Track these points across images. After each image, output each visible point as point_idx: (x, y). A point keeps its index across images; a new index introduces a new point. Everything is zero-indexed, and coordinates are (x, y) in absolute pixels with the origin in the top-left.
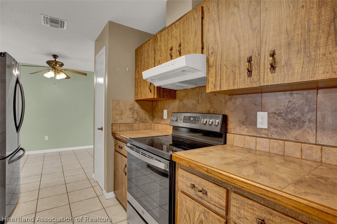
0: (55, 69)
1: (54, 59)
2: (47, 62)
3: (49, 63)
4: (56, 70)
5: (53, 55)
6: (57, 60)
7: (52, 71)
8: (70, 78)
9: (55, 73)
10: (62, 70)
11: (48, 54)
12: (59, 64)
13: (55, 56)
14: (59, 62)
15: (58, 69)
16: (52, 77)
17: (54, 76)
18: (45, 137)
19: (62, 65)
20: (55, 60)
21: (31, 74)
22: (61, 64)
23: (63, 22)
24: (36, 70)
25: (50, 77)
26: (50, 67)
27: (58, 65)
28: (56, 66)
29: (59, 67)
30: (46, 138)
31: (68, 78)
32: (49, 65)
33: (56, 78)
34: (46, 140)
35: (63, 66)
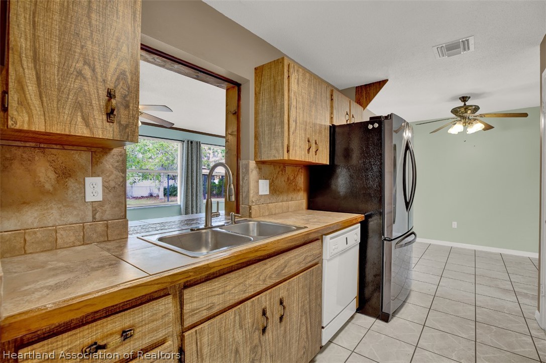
0: (464, 118)
1: (463, 103)
2: (452, 112)
3: (455, 111)
4: (466, 120)
5: (460, 98)
6: (468, 103)
7: (459, 123)
8: (493, 127)
9: (466, 124)
10: (477, 118)
11: (453, 99)
12: (470, 109)
13: (464, 99)
14: (471, 106)
15: (470, 118)
16: (460, 131)
17: (462, 130)
18: (453, 223)
19: (477, 108)
20: (465, 104)
21: (432, 132)
22: (475, 108)
23: (466, 42)
24: (437, 127)
25: (457, 133)
26: (456, 117)
27: (469, 112)
28: (466, 112)
29: (471, 115)
30: (455, 225)
31: (488, 127)
32: (455, 114)
33: (468, 133)
34: (453, 227)
35: (479, 111)
